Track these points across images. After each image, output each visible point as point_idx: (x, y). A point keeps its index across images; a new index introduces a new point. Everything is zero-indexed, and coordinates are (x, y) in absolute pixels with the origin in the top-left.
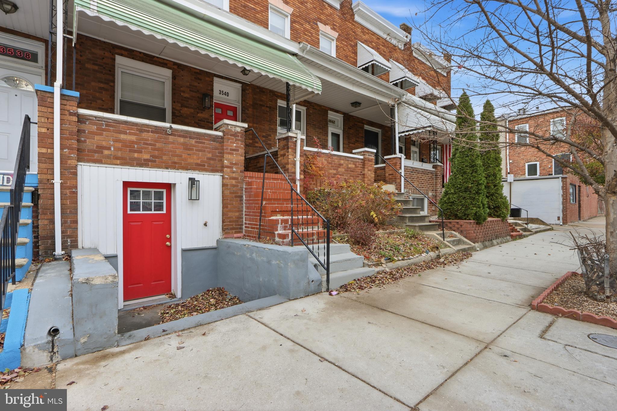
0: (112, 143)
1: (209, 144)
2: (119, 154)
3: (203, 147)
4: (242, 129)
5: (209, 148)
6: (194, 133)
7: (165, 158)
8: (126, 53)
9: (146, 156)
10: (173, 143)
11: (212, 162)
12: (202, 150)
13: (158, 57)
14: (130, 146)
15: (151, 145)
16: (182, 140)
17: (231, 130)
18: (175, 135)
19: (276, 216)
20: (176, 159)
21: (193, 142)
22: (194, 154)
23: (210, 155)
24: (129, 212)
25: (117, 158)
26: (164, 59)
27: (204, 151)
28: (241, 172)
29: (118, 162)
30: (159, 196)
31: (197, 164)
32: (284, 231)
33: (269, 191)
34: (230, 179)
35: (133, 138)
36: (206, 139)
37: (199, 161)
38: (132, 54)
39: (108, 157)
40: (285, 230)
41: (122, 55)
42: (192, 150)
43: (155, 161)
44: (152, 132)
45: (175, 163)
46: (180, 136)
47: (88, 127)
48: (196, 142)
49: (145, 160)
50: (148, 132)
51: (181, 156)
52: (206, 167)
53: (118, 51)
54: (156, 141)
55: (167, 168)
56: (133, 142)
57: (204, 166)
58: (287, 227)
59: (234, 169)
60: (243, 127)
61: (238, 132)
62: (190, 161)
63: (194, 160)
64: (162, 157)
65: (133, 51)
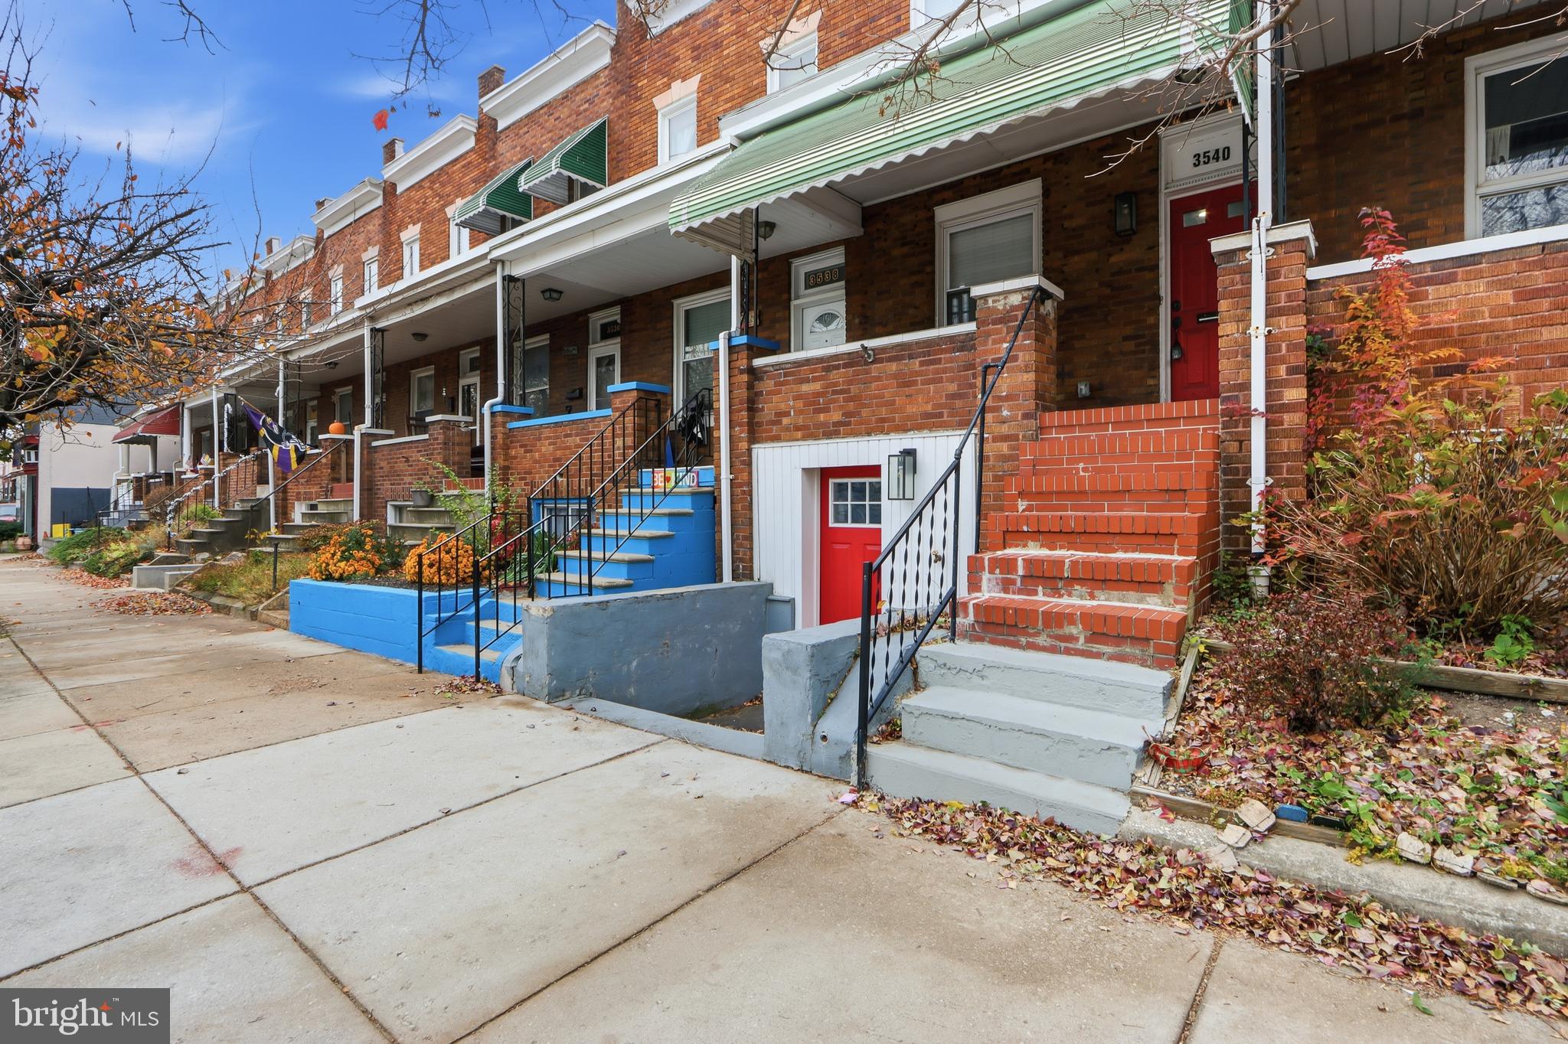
0: (791, 403)
1: (951, 360)
2: (800, 422)
3: (937, 372)
4: (1026, 294)
5: (951, 370)
6: (918, 343)
7: (865, 412)
8: (948, 194)
9: (836, 416)
10: (878, 379)
11: (958, 403)
12: (934, 379)
13: (1009, 166)
14: (814, 403)
15: (841, 392)
16: (893, 367)
17: (995, 309)
18: (881, 361)
19: (1025, 546)
20: (884, 412)
21: (916, 364)
22: (919, 392)
23: (952, 388)
24: (832, 524)
25: (797, 428)
26: (1021, 162)
27: (940, 380)
28: (1026, 416)
29: (799, 434)
30: (859, 492)
31: (927, 415)
32: (1003, 595)
33: (1081, 465)
34: (994, 441)
35: (816, 386)
36: (942, 351)
37: (929, 408)
38: (960, 190)
39: (787, 429)
40: (1006, 590)
41: (944, 202)
42: (914, 383)
43: (848, 424)
44: (845, 366)
45: (883, 420)
46: (890, 360)
47: (767, 385)
48: (922, 364)
49: (835, 424)
50: (837, 367)
51: (893, 403)
52: (945, 418)
53: (937, 197)
54: (850, 382)
55: (869, 434)
56: (818, 395)
57: (941, 415)
58: (1013, 582)
59: (1005, 413)
60: (1028, 289)
61: (1014, 308)
62: (911, 409)
63: (920, 406)
64: (859, 413)
65: (961, 181)
